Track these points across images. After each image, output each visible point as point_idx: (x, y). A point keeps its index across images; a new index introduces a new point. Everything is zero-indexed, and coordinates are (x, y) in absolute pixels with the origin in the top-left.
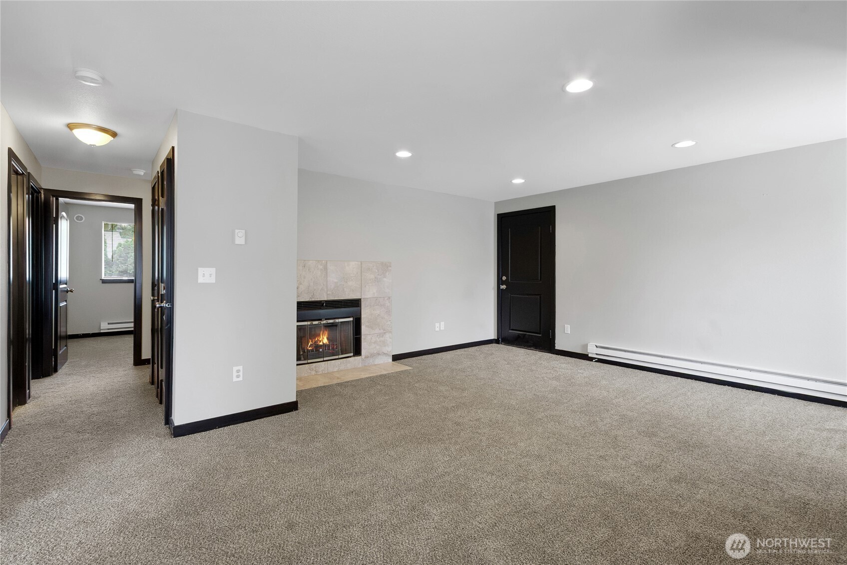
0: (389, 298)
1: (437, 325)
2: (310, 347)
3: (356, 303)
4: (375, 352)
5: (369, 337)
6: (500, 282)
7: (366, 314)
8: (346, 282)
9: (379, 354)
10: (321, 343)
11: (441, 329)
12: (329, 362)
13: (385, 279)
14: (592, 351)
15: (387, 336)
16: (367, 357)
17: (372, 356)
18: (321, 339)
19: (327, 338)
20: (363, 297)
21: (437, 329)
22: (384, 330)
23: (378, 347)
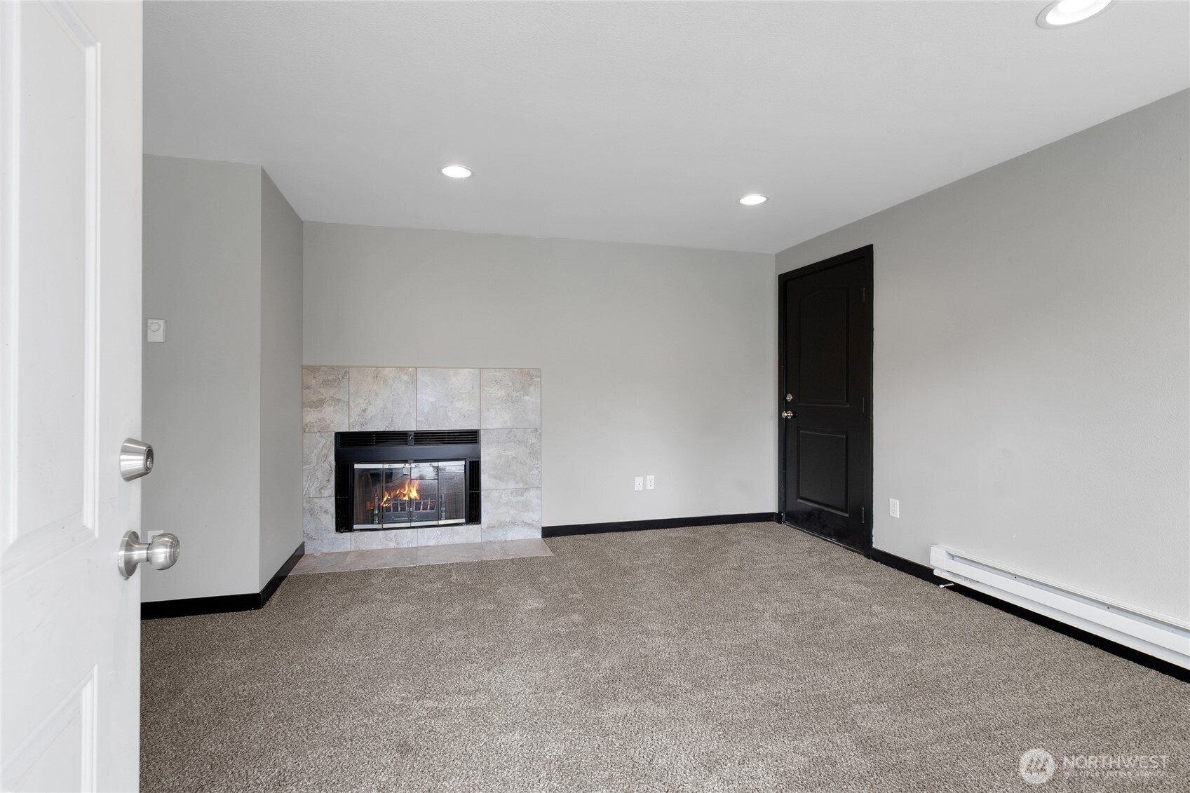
0: (536, 430)
1: (639, 480)
2: (385, 503)
3: (471, 437)
4: (508, 520)
5: (495, 494)
6: (783, 405)
7: (488, 456)
8: (452, 402)
9: (514, 524)
10: (406, 498)
11: (648, 487)
12: (419, 529)
13: (526, 398)
14: (941, 565)
15: (532, 494)
16: (491, 527)
17: (502, 525)
18: (406, 492)
19: (417, 491)
20: (483, 427)
21: (638, 488)
22: (525, 483)
23: (512, 512)
